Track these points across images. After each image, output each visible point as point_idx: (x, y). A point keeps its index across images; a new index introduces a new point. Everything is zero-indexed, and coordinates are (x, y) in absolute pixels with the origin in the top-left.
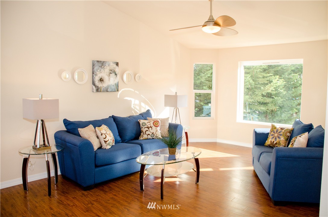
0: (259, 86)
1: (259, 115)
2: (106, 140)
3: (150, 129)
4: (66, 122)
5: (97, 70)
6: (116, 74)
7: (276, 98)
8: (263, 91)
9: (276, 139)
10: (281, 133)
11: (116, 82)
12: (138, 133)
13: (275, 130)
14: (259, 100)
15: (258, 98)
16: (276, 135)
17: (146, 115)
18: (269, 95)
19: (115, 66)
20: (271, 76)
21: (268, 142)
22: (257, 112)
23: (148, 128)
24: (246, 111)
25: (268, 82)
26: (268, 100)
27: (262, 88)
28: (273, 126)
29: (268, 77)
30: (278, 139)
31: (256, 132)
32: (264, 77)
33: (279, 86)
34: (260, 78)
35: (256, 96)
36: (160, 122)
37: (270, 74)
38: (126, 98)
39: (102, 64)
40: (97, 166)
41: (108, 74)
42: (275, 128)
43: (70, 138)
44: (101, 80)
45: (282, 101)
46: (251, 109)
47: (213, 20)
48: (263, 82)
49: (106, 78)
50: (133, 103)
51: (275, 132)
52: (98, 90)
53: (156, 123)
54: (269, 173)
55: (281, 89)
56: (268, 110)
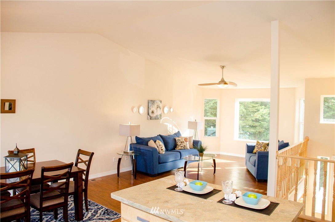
0: (249, 113)
1: (249, 136)
2: (162, 148)
3: (183, 143)
4: (137, 138)
5: (151, 106)
6: (160, 108)
7: (262, 123)
8: (253, 117)
9: (259, 149)
10: (262, 145)
11: (160, 113)
12: (175, 146)
13: (259, 144)
14: (250, 124)
15: (249, 122)
16: (259, 146)
17: (178, 134)
18: (257, 120)
19: (160, 103)
20: (259, 106)
21: (255, 151)
22: (248, 133)
23: (182, 142)
24: (240, 132)
25: (257, 110)
26: (257, 124)
27: (252, 115)
28: (257, 141)
29: (256, 106)
30: (260, 149)
31: (247, 145)
32: (253, 107)
33: (264, 114)
34: (250, 107)
35: (247, 121)
36: (188, 138)
37: (258, 105)
38: (165, 124)
39: (153, 102)
40: (159, 163)
41: (156, 108)
42: (259, 142)
43: (142, 147)
44: (153, 112)
45: (267, 125)
46: (243, 131)
47: (224, 81)
48: (252, 111)
49: (155, 111)
50: (168, 127)
51: (259, 145)
52: (151, 118)
53: (186, 139)
54: (255, 166)
55: (266, 116)
56: (256, 131)
